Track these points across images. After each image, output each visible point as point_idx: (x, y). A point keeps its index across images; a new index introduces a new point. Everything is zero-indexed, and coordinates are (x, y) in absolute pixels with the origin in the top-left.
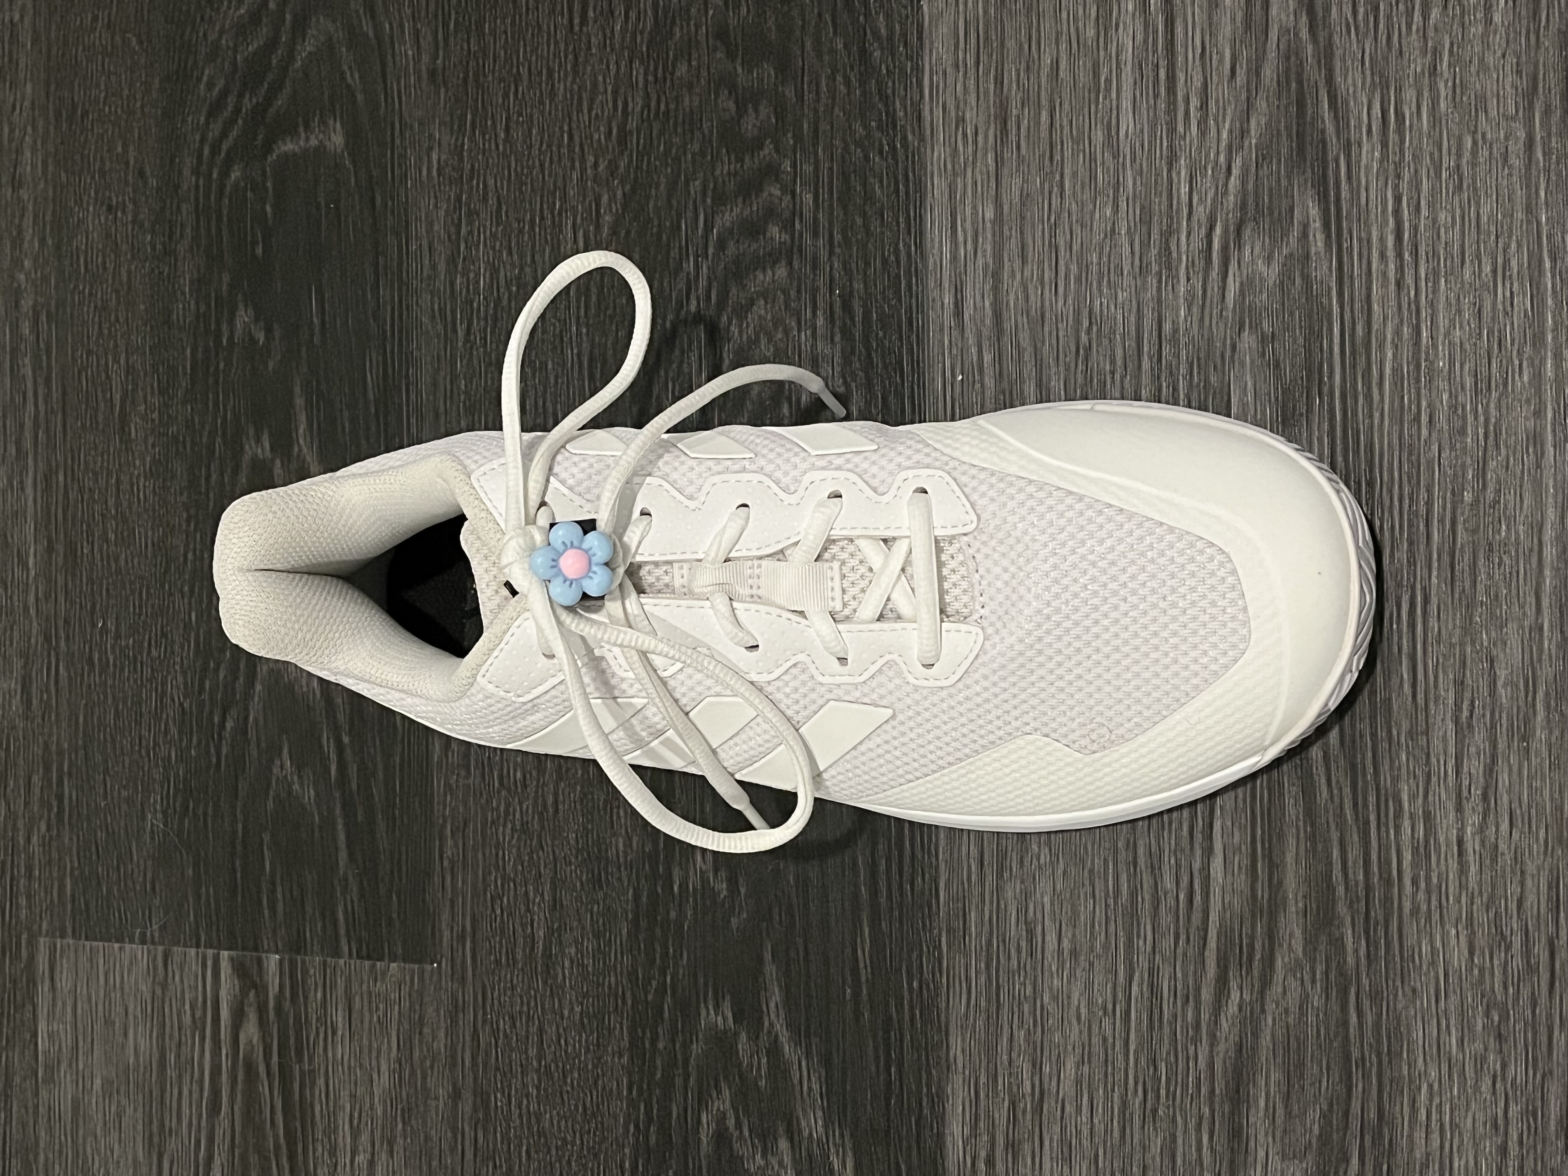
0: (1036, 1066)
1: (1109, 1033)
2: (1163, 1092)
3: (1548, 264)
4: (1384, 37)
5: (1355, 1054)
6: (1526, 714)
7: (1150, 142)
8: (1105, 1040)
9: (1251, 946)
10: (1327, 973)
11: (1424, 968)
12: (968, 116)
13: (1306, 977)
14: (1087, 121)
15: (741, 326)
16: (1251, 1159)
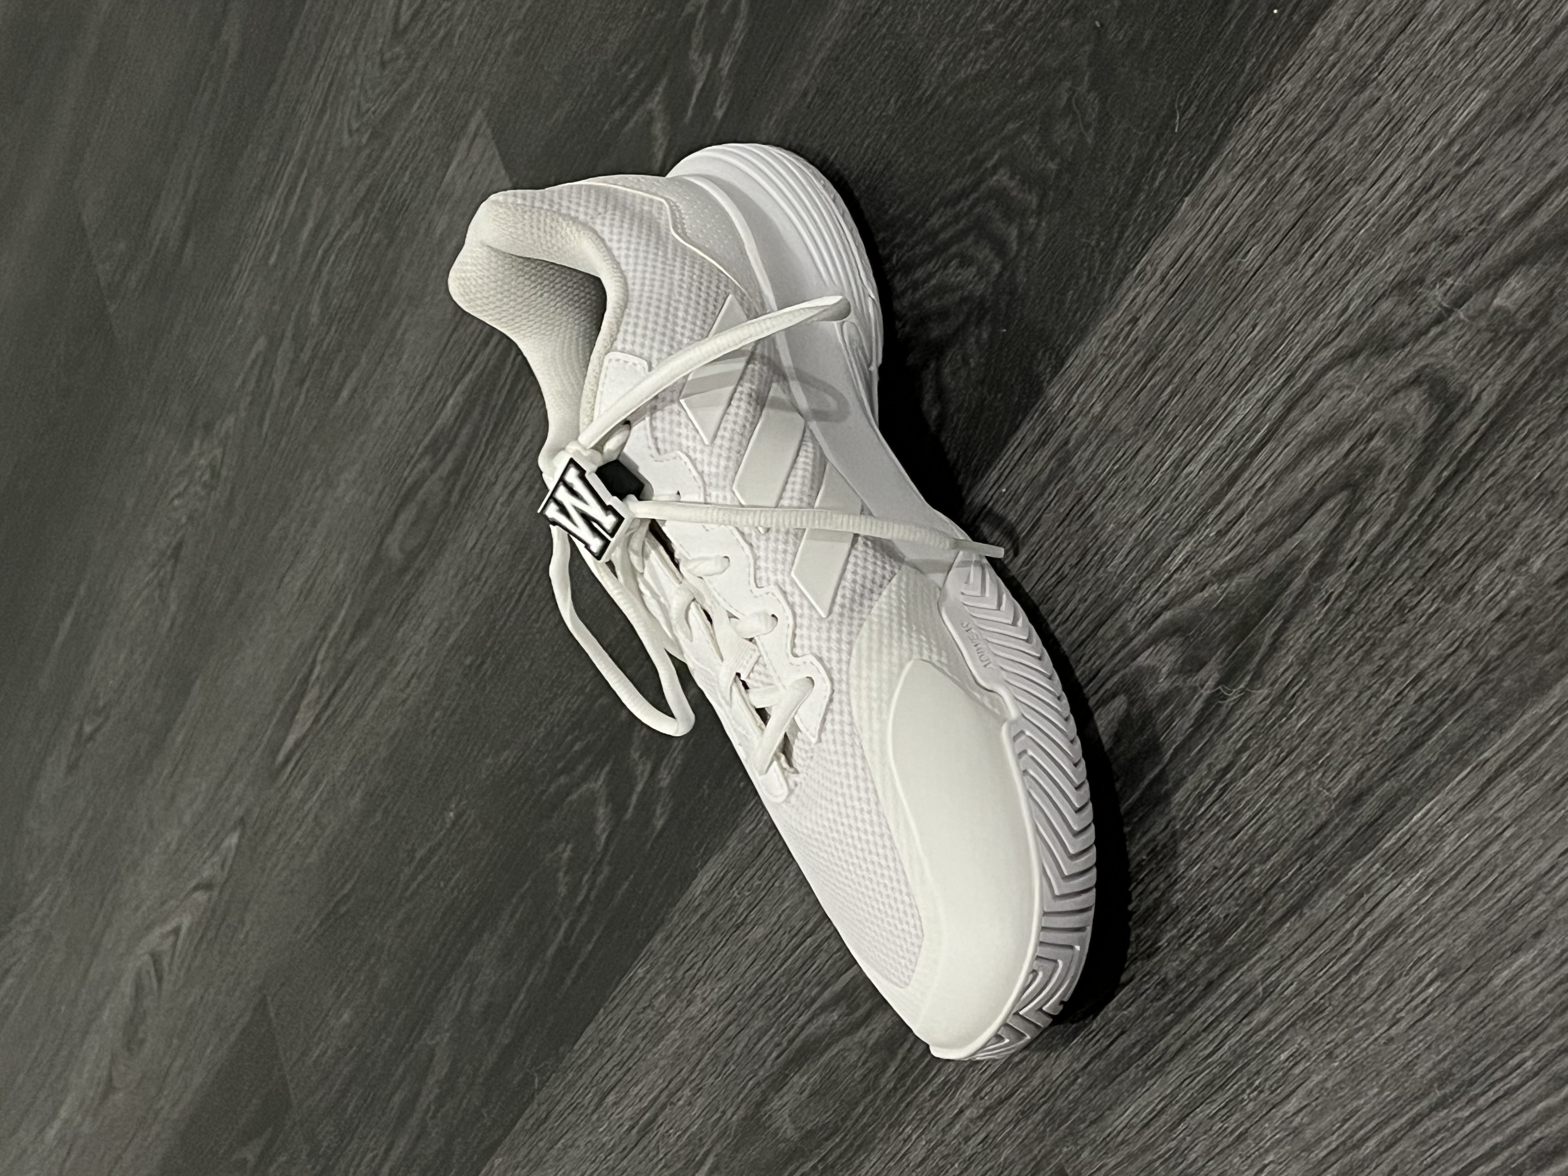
0: (751, 907)
1: (784, 943)
2: (779, 1005)
3: (1260, 907)
4: (1334, 639)
5: (849, 1123)
6: (1034, 1105)
7: (1192, 500)
8: (780, 944)
9: (858, 1007)
10: (871, 1070)
11: (901, 1137)
12: (1140, 322)
13: (863, 1058)
14: (1181, 432)
15: (957, 268)
16: (781, 1093)
